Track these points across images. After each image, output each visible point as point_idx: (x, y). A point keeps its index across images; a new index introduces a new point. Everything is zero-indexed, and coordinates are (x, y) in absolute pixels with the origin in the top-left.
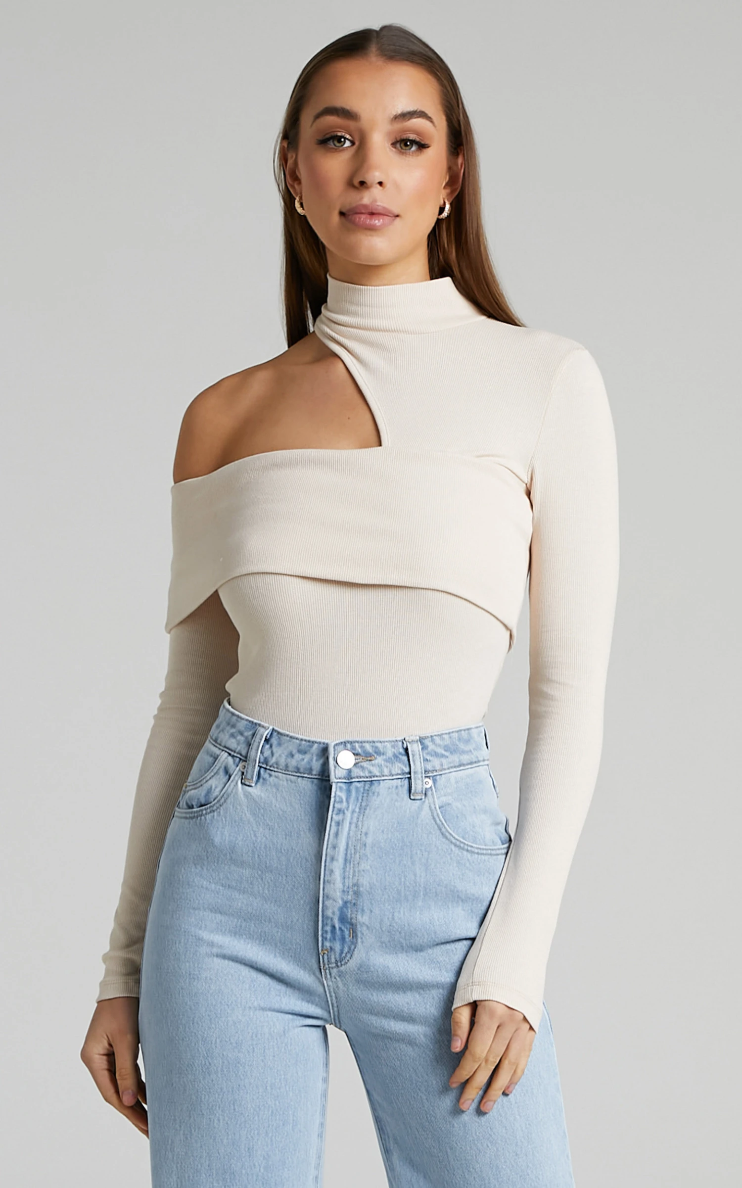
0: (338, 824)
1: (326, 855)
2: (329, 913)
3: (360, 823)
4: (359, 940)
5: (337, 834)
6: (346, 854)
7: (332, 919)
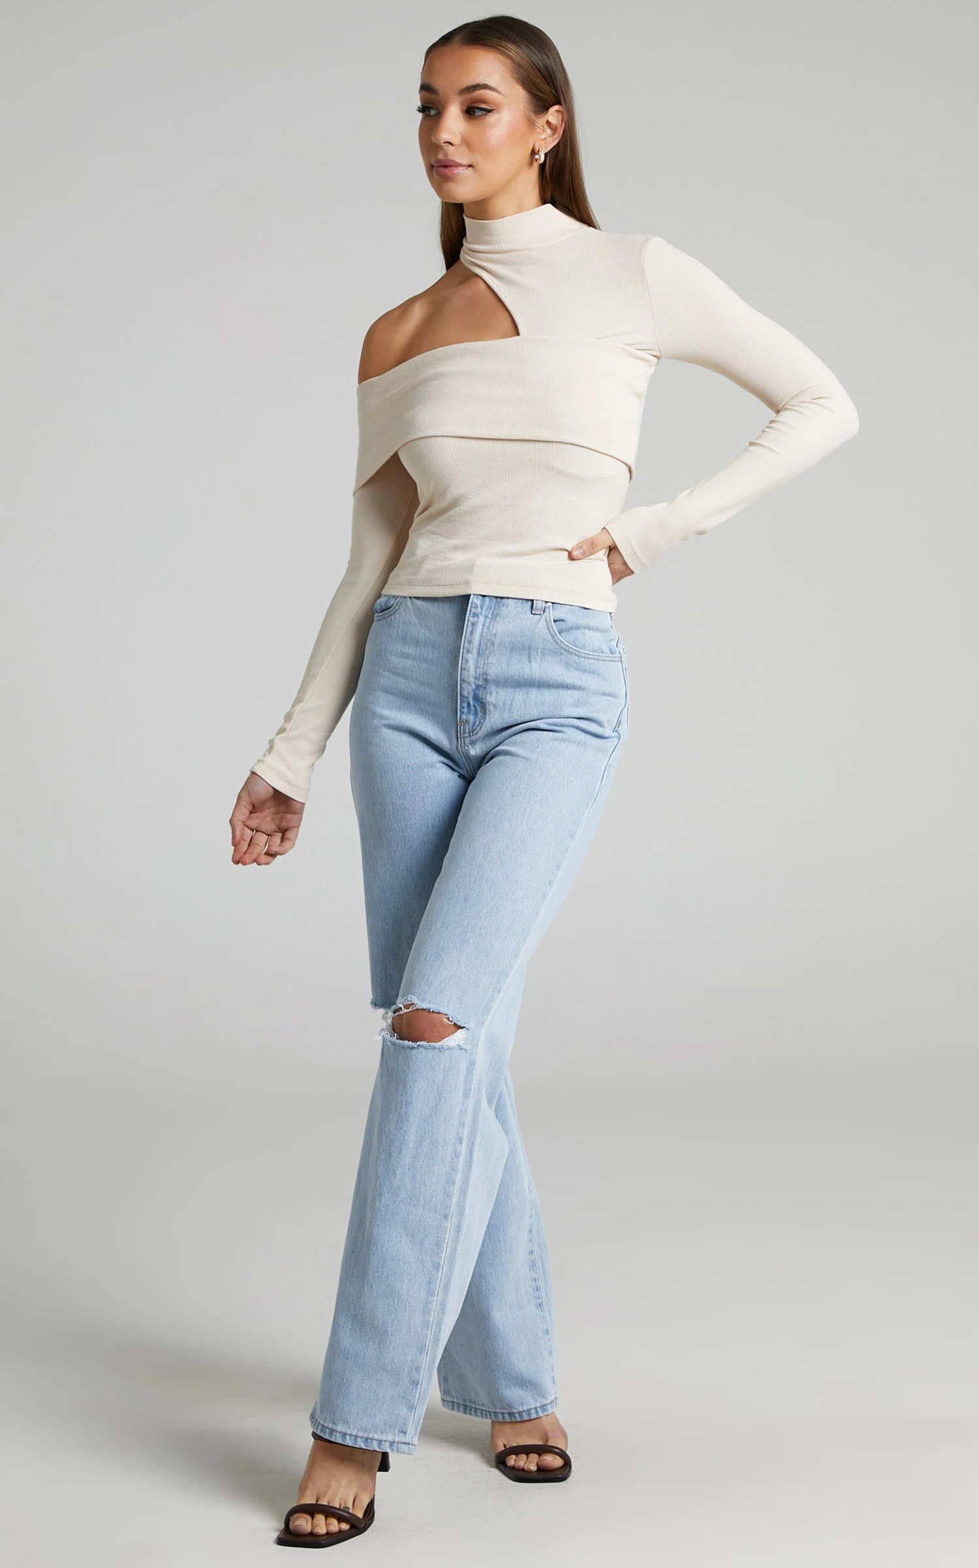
0: (473, 624)
1: (463, 648)
2: (465, 693)
3: (491, 627)
4: (487, 716)
5: (472, 633)
6: (479, 649)
7: (467, 698)
